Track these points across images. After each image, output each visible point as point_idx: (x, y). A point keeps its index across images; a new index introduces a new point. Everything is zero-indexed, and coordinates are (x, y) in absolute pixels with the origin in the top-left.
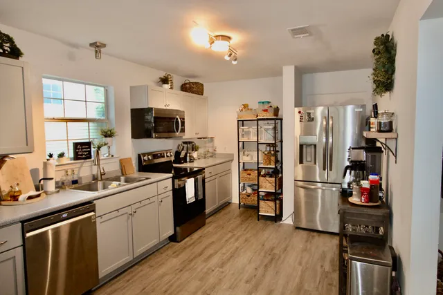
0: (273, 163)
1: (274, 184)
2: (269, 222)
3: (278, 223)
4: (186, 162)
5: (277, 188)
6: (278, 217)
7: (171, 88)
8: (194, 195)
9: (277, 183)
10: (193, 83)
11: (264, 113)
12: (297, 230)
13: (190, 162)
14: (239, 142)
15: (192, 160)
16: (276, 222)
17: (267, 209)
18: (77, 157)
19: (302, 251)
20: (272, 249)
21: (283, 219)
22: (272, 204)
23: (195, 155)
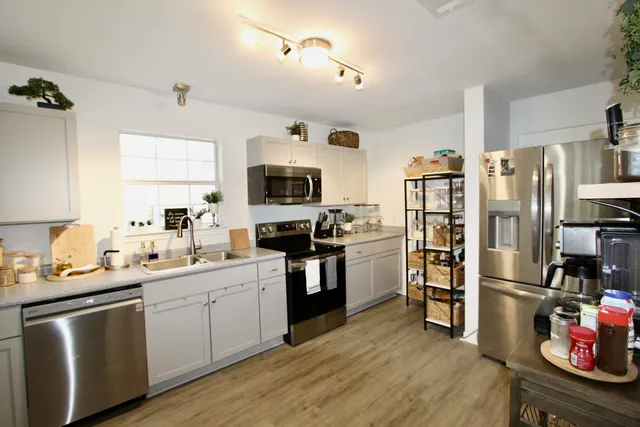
0: (448, 245)
1: (449, 277)
2: (441, 335)
3: (455, 340)
4: (332, 236)
5: (455, 285)
6: (455, 330)
7: (305, 140)
8: (318, 283)
9: (455, 276)
10: (340, 132)
11: (434, 166)
12: (485, 360)
13: (337, 236)
14: (406, 210)
15: (341, 234)
16: (452, 337)
17: (438, 314)
18: (169, 226)
19: (476, 408)
20: (419, 390)
21: (465, 334)
22: (446, 307)
23: (347, 227)
